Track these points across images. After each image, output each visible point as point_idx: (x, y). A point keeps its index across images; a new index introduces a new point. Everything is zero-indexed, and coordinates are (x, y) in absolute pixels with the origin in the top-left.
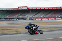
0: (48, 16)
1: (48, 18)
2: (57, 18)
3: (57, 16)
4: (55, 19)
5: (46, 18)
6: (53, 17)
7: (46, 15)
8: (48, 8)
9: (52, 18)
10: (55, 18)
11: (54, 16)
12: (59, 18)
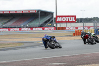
0: (9, 24)
1: (9, 28)
2: (24, 28)
3: (24, 24)
4: (20, 30)
5: (6, 28)
6: (16, 26)
7: (5, 23)
8: (8, 12)
9: (15, 28)
10: (20, 28)
11: (18, 25)
12: (27, 27)
